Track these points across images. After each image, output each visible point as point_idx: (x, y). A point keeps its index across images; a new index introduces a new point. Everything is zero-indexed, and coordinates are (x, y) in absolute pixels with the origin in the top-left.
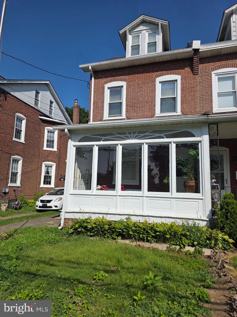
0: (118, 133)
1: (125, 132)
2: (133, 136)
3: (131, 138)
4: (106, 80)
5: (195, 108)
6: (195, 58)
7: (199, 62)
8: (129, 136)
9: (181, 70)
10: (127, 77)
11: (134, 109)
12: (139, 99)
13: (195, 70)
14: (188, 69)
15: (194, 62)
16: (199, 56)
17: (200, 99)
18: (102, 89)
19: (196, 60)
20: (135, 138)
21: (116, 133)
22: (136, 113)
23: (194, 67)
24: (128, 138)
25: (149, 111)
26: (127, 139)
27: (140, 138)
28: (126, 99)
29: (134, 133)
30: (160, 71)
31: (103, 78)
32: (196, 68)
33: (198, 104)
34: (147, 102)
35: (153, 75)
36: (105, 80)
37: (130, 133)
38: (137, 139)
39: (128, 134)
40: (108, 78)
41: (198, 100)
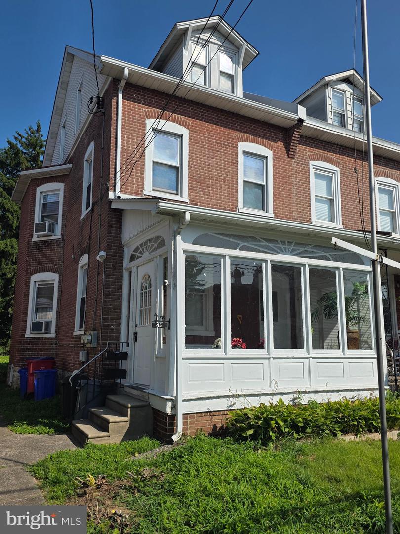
0: (264, 239)
1: (276, 239)
2: (289, 249)
3: (286, 251)
4: (148, 111)
5: (291, 212)
6: (296, 133)
7: (298, 140)
8: (282, 247)
9: (272, 143)
10: (190, 121)
11: (204, 189)
12: (212, 171)
13: (292, 150)
14: (280, 145)
15: (293, 138)
16: (300, 131)
17: (297, 199)
18: (140, 126)
19: (296, 136)
20: (291, 252)
21: (261, 238)
22: (206, 197)
23: (292, 146)
24: (281, 251)
25: (228, 199)
26: (279, 253)
27: (299, 255)
28: (189, 164)
29: (290, 243)
30: (244, 132)
31: (143, 104)
32: (294, 148)
33: (294, 206)
34: (225, 181)
35: (233, 134)
36: (146, 110)
37: (284, 243)
38: (294, 255)
39: (280, 243)
40: (152, 107)
41: (294, 199)
